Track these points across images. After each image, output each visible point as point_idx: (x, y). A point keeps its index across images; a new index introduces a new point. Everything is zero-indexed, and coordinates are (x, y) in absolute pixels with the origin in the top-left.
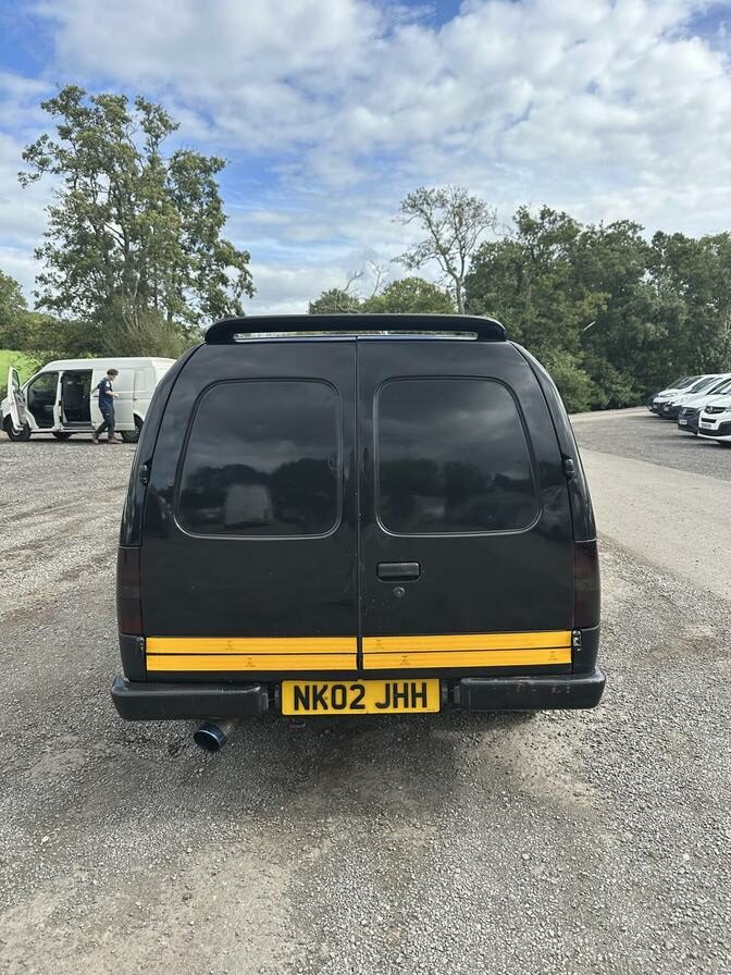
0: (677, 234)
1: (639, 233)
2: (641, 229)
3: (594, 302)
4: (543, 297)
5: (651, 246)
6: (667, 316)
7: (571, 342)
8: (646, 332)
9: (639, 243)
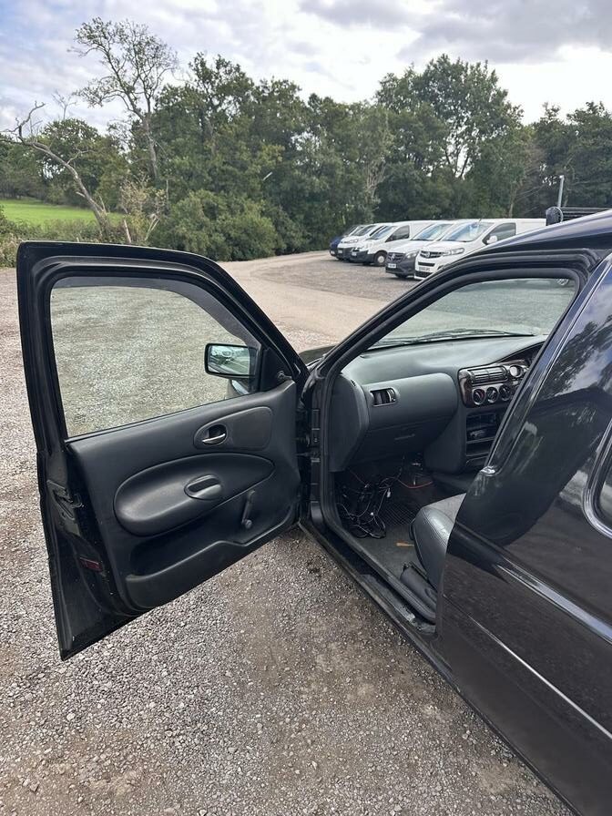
0: (327, 98)
1: (297, 94)
2: (299, 90)
3: (269, 153)
4: (227, 145)
5: (308, 106)
6: (327, 171)
7: (253, 190)
8: (312, 184)
9: (298, 102)
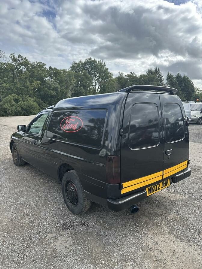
0: (55, 68)
1: (45, 66)
2: (46, 65)
3: (36, 84)
4: (22, 81)
5: (49, 70)
6: (56, 89)
7: (31, 94)
8: (51, 93)
9: (46, 69)
